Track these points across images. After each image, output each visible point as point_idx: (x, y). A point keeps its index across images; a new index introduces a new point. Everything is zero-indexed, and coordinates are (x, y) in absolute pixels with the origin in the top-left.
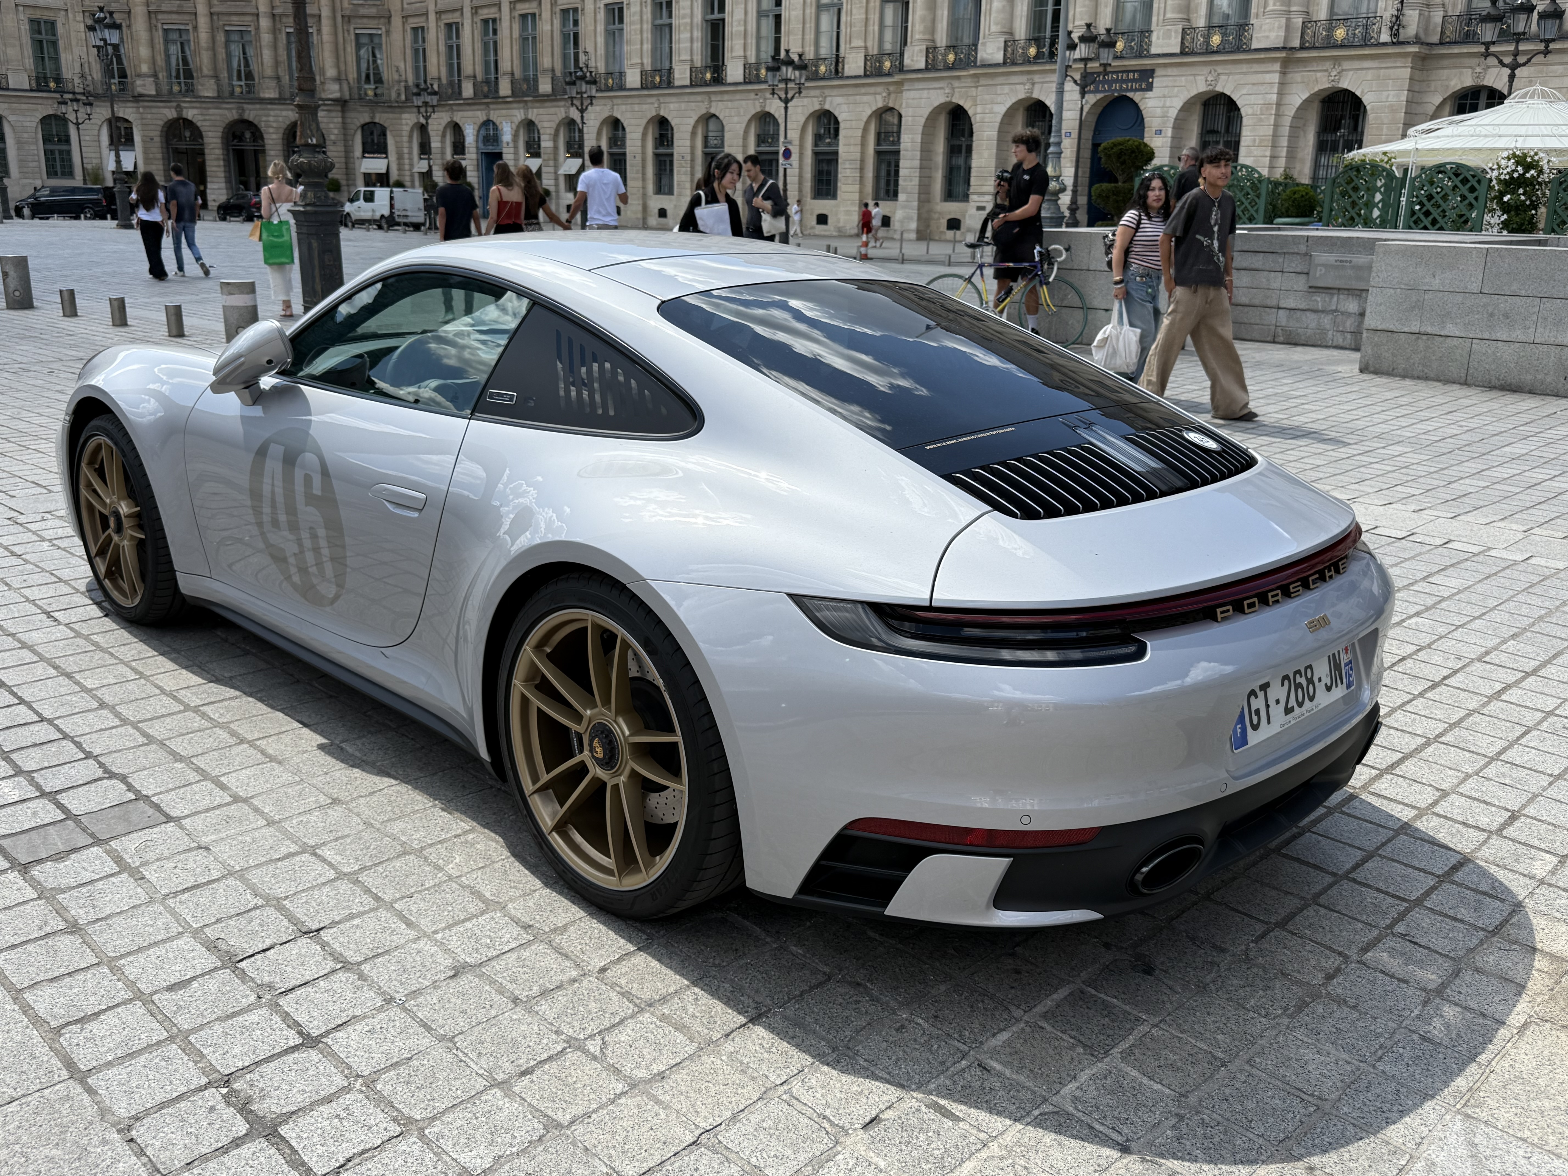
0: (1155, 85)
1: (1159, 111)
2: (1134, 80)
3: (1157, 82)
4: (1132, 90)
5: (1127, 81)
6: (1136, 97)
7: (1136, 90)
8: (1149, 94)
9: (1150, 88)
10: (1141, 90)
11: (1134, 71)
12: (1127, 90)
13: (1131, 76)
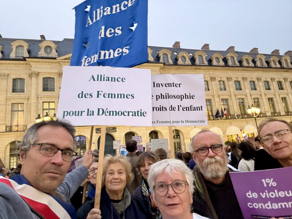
0: (117, 131)
1: (119, 136)
2: (111, 130)
3: (117, 130)
4: (111, 132)
5: (110, 130)
6: (112, 133)
7: (112, 132)
8: (115, 133)
9: (116, 131)
10: (114, 132)
11: (111, 128)
12: (110, 132)
13: (110, 129)
